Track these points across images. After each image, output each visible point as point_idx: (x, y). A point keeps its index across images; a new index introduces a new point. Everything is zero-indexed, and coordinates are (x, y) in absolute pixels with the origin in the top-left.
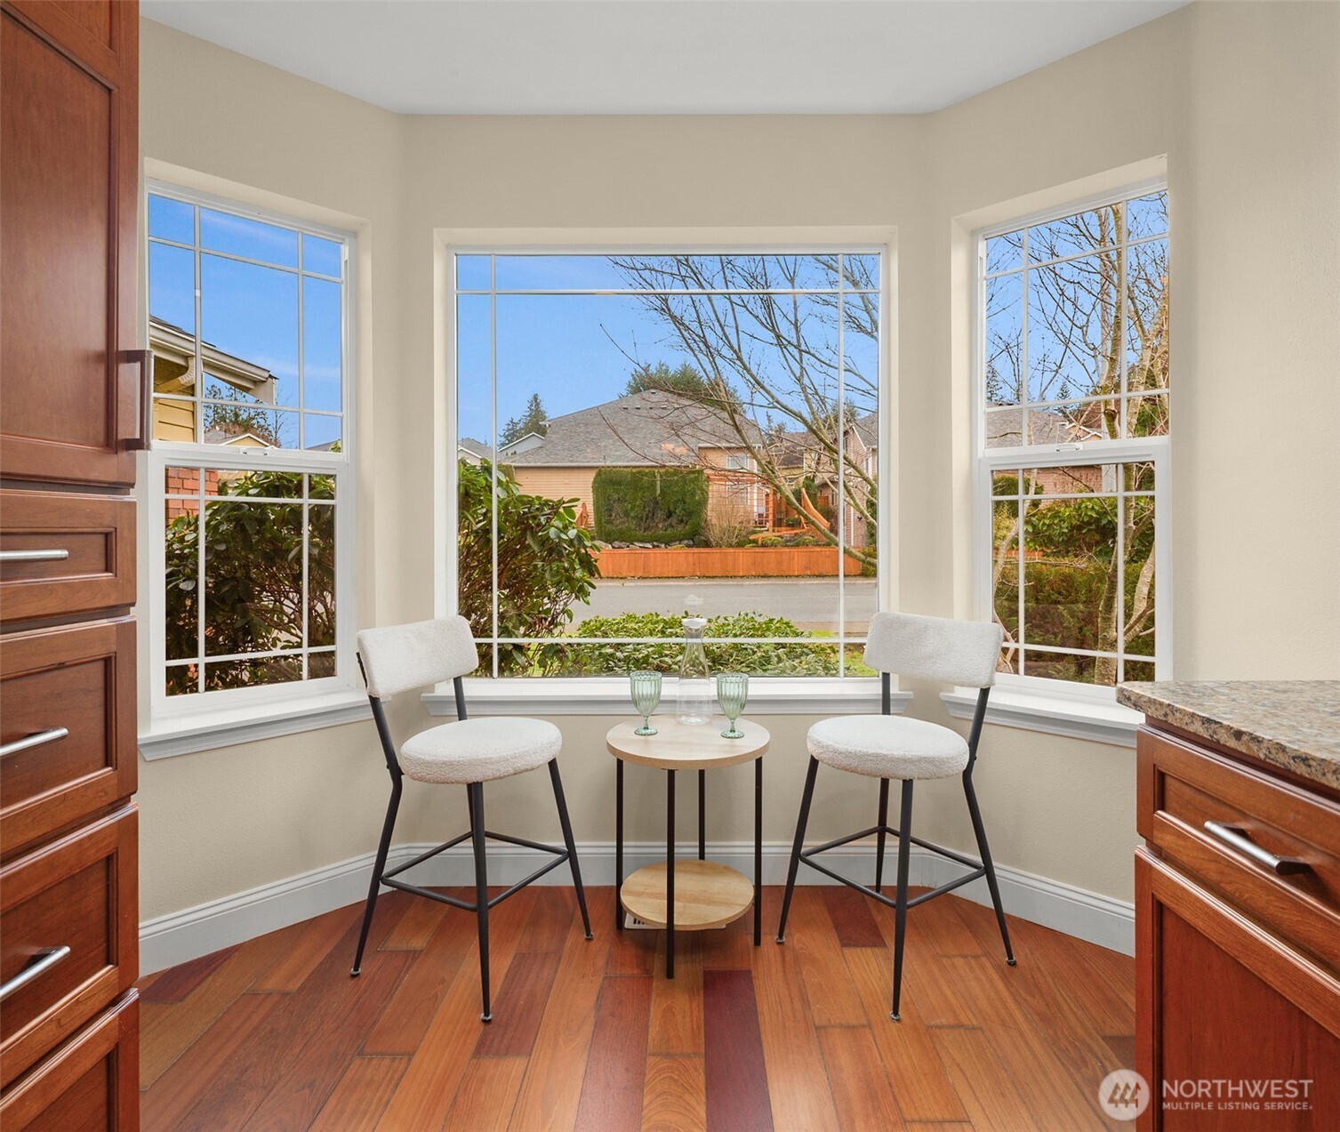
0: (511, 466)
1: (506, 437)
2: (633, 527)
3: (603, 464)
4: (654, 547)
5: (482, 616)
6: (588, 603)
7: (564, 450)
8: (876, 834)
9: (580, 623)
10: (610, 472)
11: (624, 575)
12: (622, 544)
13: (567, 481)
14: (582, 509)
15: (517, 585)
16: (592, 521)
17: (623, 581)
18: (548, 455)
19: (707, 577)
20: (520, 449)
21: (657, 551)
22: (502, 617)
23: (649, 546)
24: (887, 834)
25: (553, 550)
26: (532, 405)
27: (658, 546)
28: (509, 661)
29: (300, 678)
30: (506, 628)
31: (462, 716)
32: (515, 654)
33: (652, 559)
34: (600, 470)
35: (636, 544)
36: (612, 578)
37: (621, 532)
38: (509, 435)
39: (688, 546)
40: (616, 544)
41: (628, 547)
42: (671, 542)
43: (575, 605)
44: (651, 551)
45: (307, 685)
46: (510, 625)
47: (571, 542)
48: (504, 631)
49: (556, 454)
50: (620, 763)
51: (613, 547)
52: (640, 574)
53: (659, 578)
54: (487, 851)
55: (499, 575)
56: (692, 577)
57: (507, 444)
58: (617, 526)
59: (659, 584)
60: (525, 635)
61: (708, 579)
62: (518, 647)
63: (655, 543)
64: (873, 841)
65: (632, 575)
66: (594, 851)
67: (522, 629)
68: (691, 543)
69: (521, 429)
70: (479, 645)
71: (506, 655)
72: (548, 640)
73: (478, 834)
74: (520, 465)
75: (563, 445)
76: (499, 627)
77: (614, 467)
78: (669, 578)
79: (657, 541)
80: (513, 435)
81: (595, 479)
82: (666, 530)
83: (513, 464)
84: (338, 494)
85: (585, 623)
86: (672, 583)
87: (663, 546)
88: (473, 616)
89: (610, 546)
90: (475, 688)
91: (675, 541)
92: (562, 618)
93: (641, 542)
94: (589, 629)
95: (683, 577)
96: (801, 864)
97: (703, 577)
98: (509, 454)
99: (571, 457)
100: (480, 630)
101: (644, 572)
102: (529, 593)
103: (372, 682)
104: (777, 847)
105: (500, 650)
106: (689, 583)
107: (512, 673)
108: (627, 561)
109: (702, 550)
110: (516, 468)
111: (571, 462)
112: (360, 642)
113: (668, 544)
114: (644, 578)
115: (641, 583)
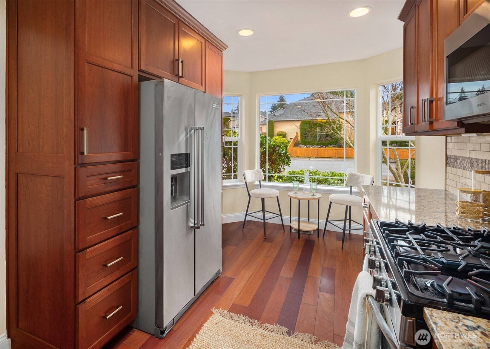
0: (273, 121)
1: (272, 109)
2: (314, 140)
3: (303, 119)
4: (321, 147)
5: (264, 169)
6: (289, 167)
7: (290, 115)
8: (344, 221)
9: (288, 171)
10: (306, 122)
11: (310, 156)
12: (310, 146)
13: (291, 125)
14: (296, 134)
15: (273, 162)
16: (299, 138)
17: (309, 158)
18: (285, 117)
19: (340, 158)
20: (277, 114)
21: (322, 148)
22: (269, 169)
23: (319, 147)
24: (351, 221)
25: (280, 155)
26: (280, 98)
27: (322, 147)
28: (270, 178)
29: (231, 179)
30: (269, 171)
31: (260, 188)
32: (271, 177)
33: (320, 151)
34: (302, 122)
35: (315, 146)
36: (306, 157)
37: (309, 142)
38: (273, 108)
39: (334, 147)
40: (308, 146)
41: (312, 147)
42: (327, 145)
43: (286, 167)
44: (320, 149)
45: (232, 180)
46: (270, 171)
47: (284, 154)
48: (269, 172)
49: (288, 116)
50: (291, 198)
51: (307, 147)
52: (316, 156)
53: (323, 158)
54: (265, 215)
55: (268, 160)
56: (335, 157)
57: (273, 111)
58: (308, 140)
59: (322, 160)
60: (274, 173)
61: (341, 159)
62: (272, 176)
63: (322, 146)
64: (343, 222)
65: (313, 156)
66: (286, 217)
67: (273, 172)
68: (335, 146)
69: (277, 106)
70: (264, 175)
71: (269, 177)
72: (278, 175)
73: (263, 211)
74: (276, 120)
75: (290, 113)
76: (268, 171)
77: (307, 120)
78: (326, 158)
79: (322, 145)
80: (274, 108)
81: (300, 124)
82: (326, 141)
83: (274, 120)
84: (238, 145)
85: (289, 171)
86: (327, 160)
87: (324, 147)
88: (262, 169)
89: (305, 146)
90: (263, 183)
91: (329, 145)
92: (283, 170)
93: (316, 145)
94: (290, 173)
95: (332, 158)
96: (328, 223)
97: (339, 158)
98: (273, 115)
99: (293, 117)
100: (264, 172)
101: (317, 155)
102: (275, 164)
103: (246, 180)
104: (323, 222)
105: (268, 176)
106: (333, 160)
107: (271, 181)
108: (311, 152)
109: (339, 148)
110: (275, 121)
111: (293, 119)
112: (244, 173)
113: (326, 146)
114: (317, 157)
115: (316, 159)
